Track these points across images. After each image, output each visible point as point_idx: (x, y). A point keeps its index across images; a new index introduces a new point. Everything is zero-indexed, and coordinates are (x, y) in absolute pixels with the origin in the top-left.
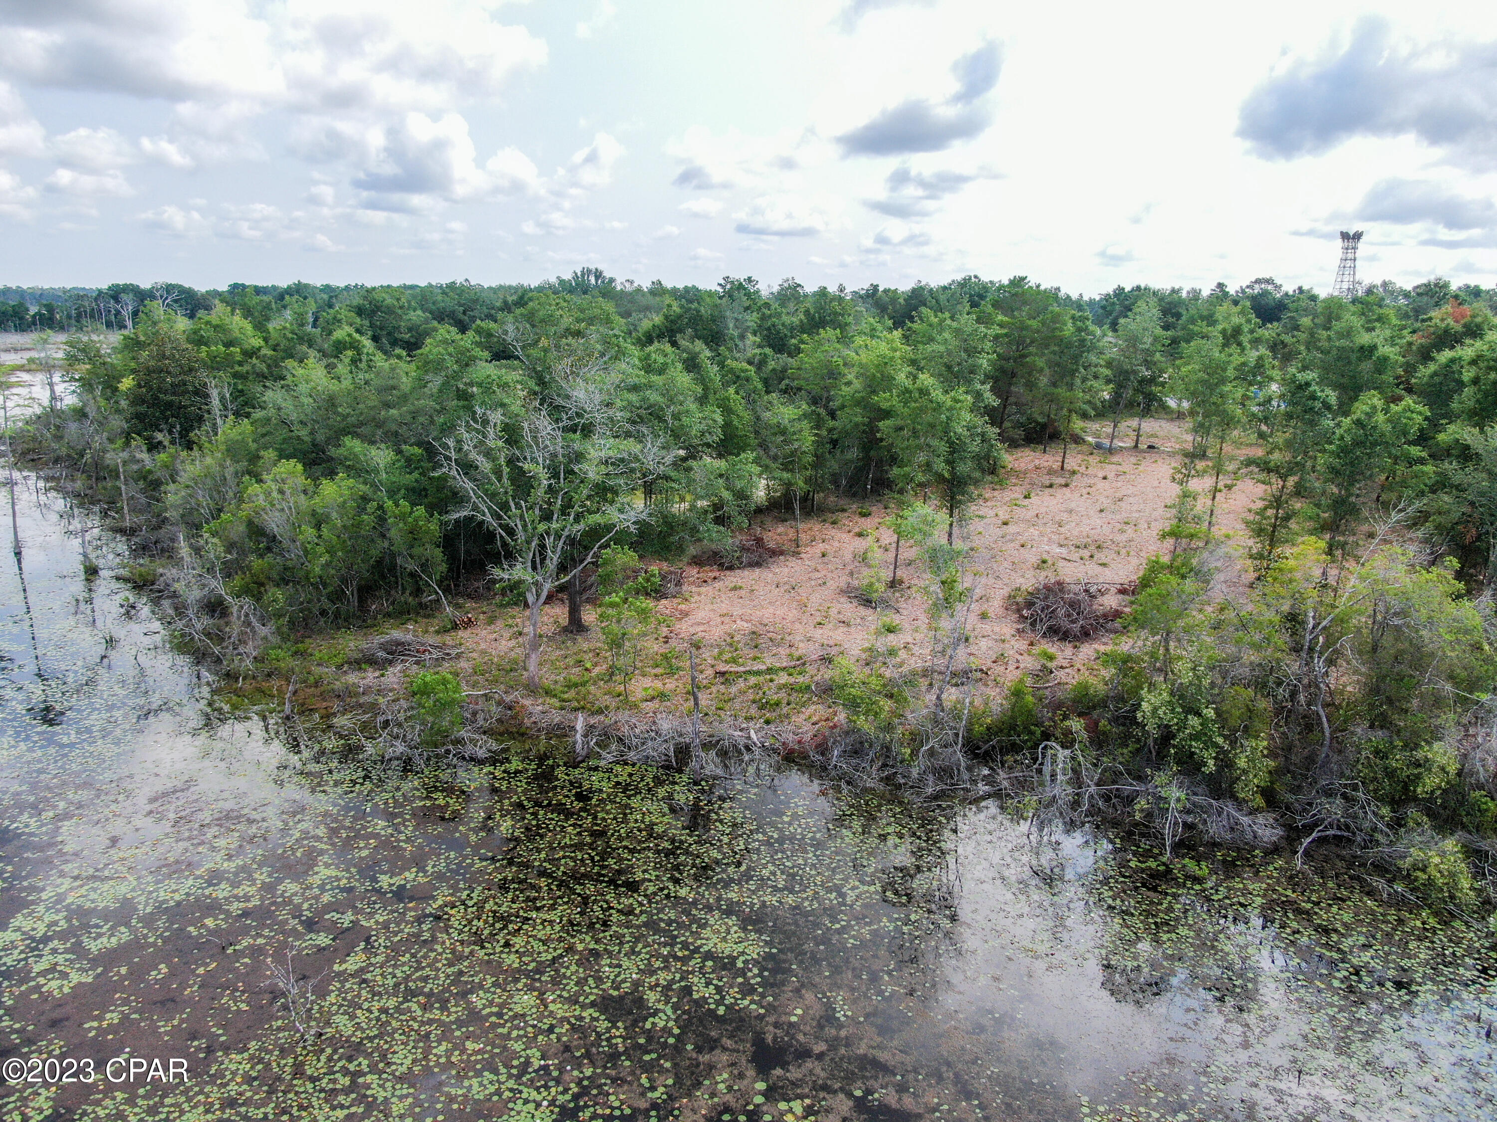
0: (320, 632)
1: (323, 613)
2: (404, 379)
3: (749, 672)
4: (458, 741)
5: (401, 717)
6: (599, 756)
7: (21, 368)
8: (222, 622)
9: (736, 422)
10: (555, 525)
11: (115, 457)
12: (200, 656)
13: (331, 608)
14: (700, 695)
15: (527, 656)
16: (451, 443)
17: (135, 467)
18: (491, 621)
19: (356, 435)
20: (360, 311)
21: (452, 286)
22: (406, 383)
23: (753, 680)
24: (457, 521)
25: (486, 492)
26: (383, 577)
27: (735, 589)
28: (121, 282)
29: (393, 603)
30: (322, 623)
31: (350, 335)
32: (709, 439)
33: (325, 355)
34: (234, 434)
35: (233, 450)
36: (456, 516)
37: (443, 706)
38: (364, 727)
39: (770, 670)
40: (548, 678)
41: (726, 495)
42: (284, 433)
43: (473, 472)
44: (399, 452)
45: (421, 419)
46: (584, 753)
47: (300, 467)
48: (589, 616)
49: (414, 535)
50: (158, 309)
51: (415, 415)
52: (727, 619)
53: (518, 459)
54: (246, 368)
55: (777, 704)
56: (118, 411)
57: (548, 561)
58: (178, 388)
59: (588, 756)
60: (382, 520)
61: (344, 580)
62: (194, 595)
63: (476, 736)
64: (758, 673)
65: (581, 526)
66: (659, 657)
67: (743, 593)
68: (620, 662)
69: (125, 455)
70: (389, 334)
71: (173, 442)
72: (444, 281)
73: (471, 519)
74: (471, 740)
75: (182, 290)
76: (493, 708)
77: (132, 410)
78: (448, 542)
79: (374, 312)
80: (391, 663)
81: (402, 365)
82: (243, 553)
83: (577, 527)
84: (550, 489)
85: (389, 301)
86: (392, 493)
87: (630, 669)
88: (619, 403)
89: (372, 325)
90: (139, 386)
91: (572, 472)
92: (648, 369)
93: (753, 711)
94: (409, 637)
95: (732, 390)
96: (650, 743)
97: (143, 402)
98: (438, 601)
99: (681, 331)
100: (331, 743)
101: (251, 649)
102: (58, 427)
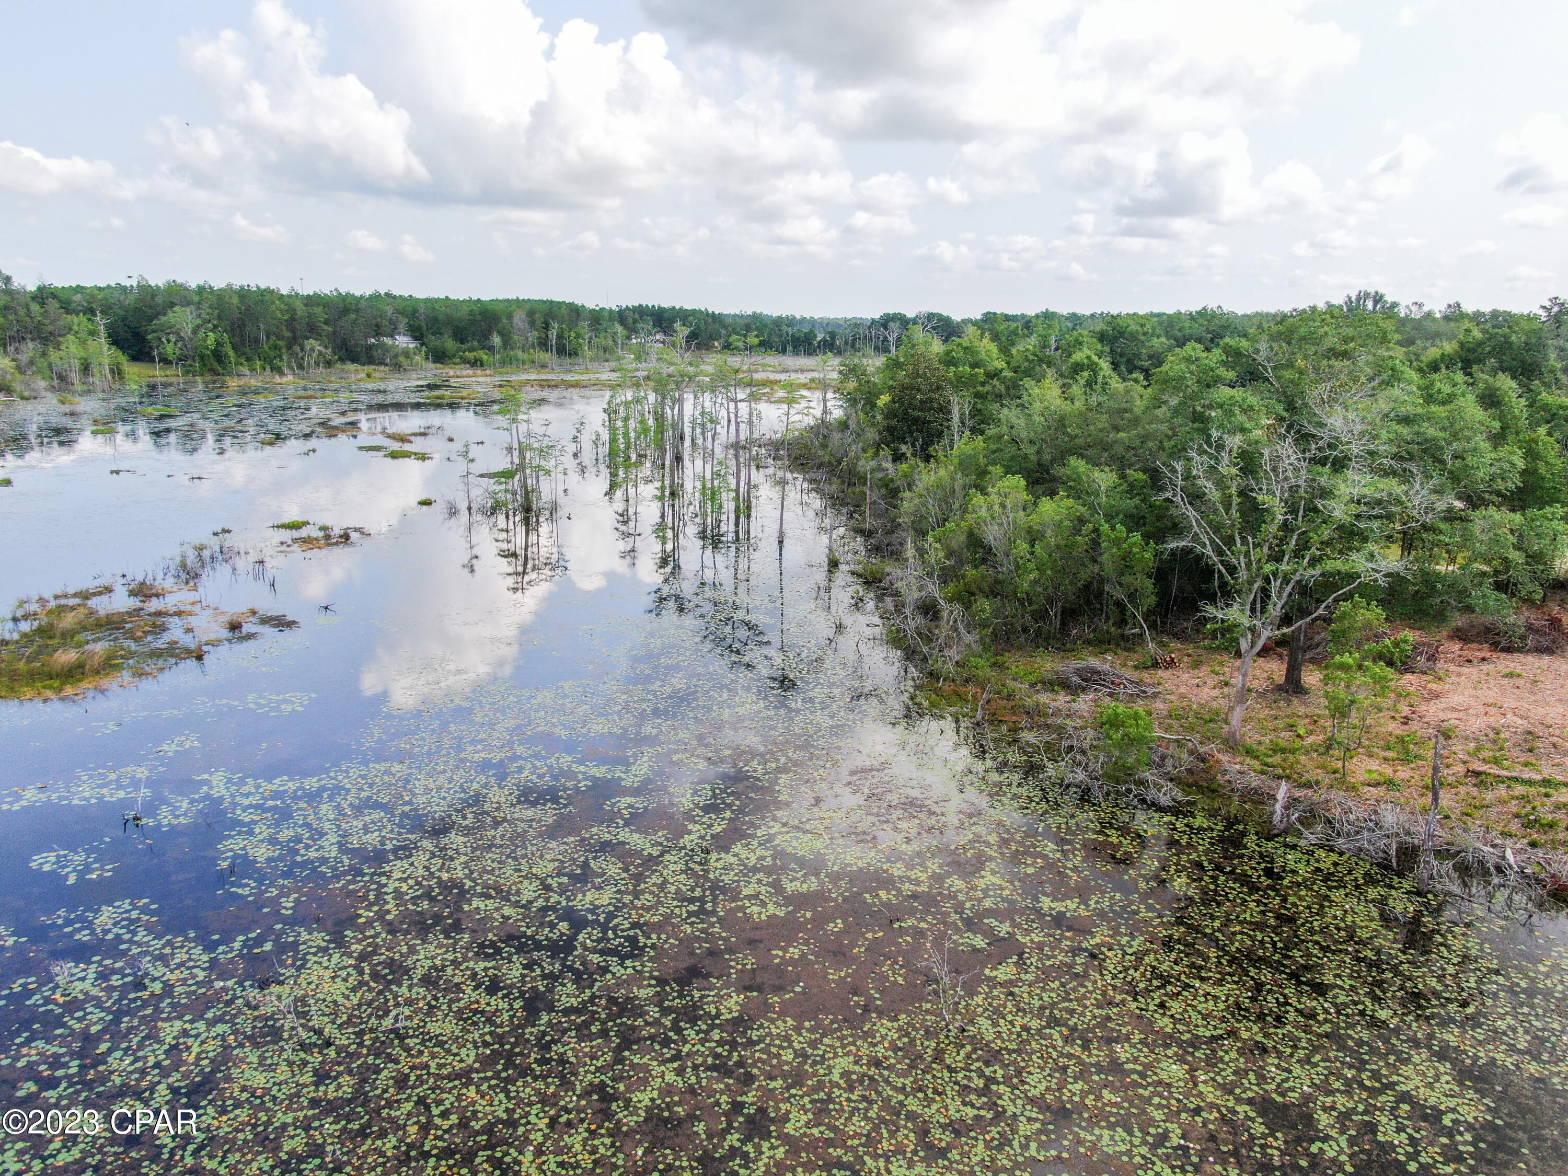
0: (1020, 648)
1: (1025, 630)
2: (1138, 403)
3: (1516, 779)
4: (1141, 783)
5: (1086, 745)
6: (1300, 834)
7: (805, 386)
8: (933, 624)
9: (1542, 470)
10: (1284, 567)
11: (866, 465)
12: (910, 654)
13: (1033, 626)
14: (1441, 793)
15: (1231, 709)
16: (1179, 466)
17: (880, 475)
18: (1197, 665)
19: (1082, 456)
20: (1102, 337)
21: (1202, 313)
22: (1139, 405)
23: (1519, 790)
24: (1173, 553)
25: (1210, 523)
26: (1088, 603)
27: (1510, 675)
28: (891, 312)
29: (1094, 631)
30: (1022, 639)
31: (1088, 358)
32: (1500, 485)
33: (1062, 375)
34: (968, 449)
35: (965, 464)
36: (1173, 545)
37: (1131, 741)
38: (1049, 747)
39: (1546, 782)
40: (1251, 737)
41: (1517, 557)
42: (1013, 449)
43: (1198, 502)
44: (1123, 477)
45: (1150, 444)
46: (1282, 826)
47: (1023, 483)
48: (1311, 677)
49: (1126, 563)
50: (918, 334)
51: (1145, 438)
52: (1493, 711)
53: (1252, 490)
54: (988, 388)
55: (1551, 826)
56: (873, 425)
57: (1270, 607)
58: (925, 405)
59: (1286, 832)
60: (1095, 543)
61: (1050, 601)
62: (912, 596)
63: (1161, 782)
64: (1529, 783)
65: (1317, 571)
66: (1392, 740)
67: (1521, 682)
68: (1342, 736)
69: (873, 464)
70: (1129, 361)
71: (914, 455)
72: (1195, 308)
73: (1187, 551)
74: (1155, 785)
75: (940, 317)
76: (1185, 756)
77: (885, 423)
78: (1161, 575)
79: (1116, 338)
80: (1084, 690)
81: (1139, 389)
82: (961, 563)
83: (1310, 572)
84: (1285, 526)
85: (1133, 327)
86: (1110, 518)
87: (1353, 746)
88: (1384, 435)
89: (1112, 352)
90: (893, 401)
91: (1316, 510)
92: (1429, 399)
93: (1514, 827)
94: (1107, 667)
95: (1542, 430)
96: (1366, 834)
97: (895, 416)
98: (1141, 635)
99: (1479, 361)
100: (1014, 757)
101: (954, 654)
102: (825, 437)
